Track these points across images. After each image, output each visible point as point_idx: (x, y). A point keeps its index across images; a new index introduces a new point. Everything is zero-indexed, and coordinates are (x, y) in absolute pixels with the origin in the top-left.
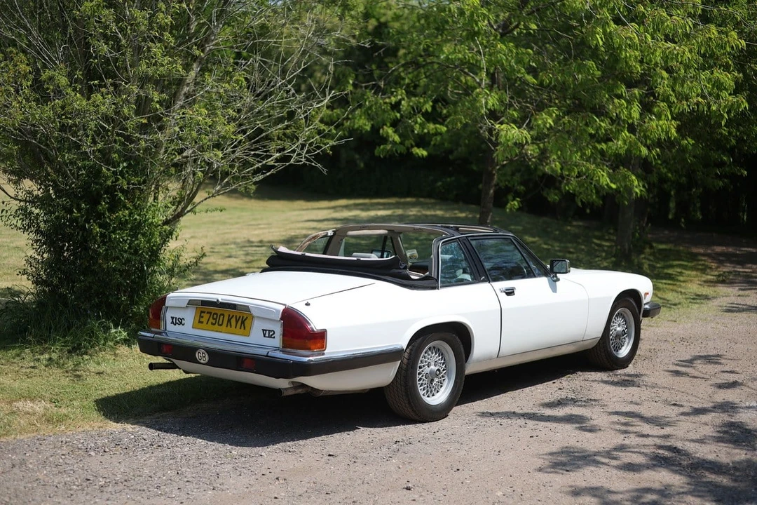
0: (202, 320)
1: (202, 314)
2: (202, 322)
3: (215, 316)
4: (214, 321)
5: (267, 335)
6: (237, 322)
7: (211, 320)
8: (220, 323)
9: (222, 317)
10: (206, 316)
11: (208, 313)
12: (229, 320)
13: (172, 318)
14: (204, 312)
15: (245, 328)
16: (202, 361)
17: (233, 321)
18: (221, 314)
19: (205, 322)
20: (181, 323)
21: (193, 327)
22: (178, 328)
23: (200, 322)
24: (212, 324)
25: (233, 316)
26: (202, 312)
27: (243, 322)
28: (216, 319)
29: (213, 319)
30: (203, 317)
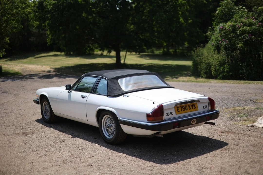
0: (179, 110)
1: (178, 108)
2: (179, 111)
3: (183, 107)
4: (184, 109)
5: (205, 108)
6: (192, 107)
7: (183, 109)
8: (186, 109)
9: (186, 107)
10: (180, 109)
11: (180, 107)
12: (189, 107)
13: (167, 113)
14: (178, 107)
15: (196, 108)
16: (194, 123)
17: (191, 107)
18: (185, 106)
19: (180, 111)
20: (171, 114)
21: (176, 114)
22: (171, 116)
23: (178, 111)
24: (183, 110)
25: (190, 105)
26: (177, 107)
27: (194, 106)
28: (184, 108)
29: (183, 108)
30: (179, 109)
